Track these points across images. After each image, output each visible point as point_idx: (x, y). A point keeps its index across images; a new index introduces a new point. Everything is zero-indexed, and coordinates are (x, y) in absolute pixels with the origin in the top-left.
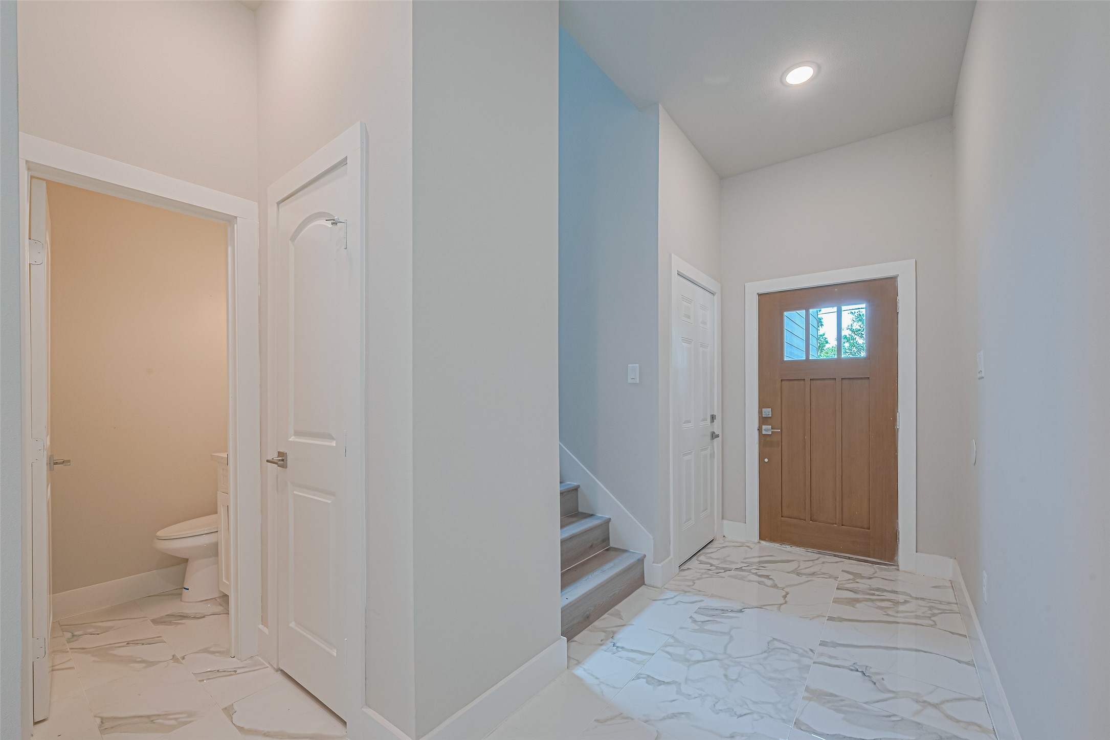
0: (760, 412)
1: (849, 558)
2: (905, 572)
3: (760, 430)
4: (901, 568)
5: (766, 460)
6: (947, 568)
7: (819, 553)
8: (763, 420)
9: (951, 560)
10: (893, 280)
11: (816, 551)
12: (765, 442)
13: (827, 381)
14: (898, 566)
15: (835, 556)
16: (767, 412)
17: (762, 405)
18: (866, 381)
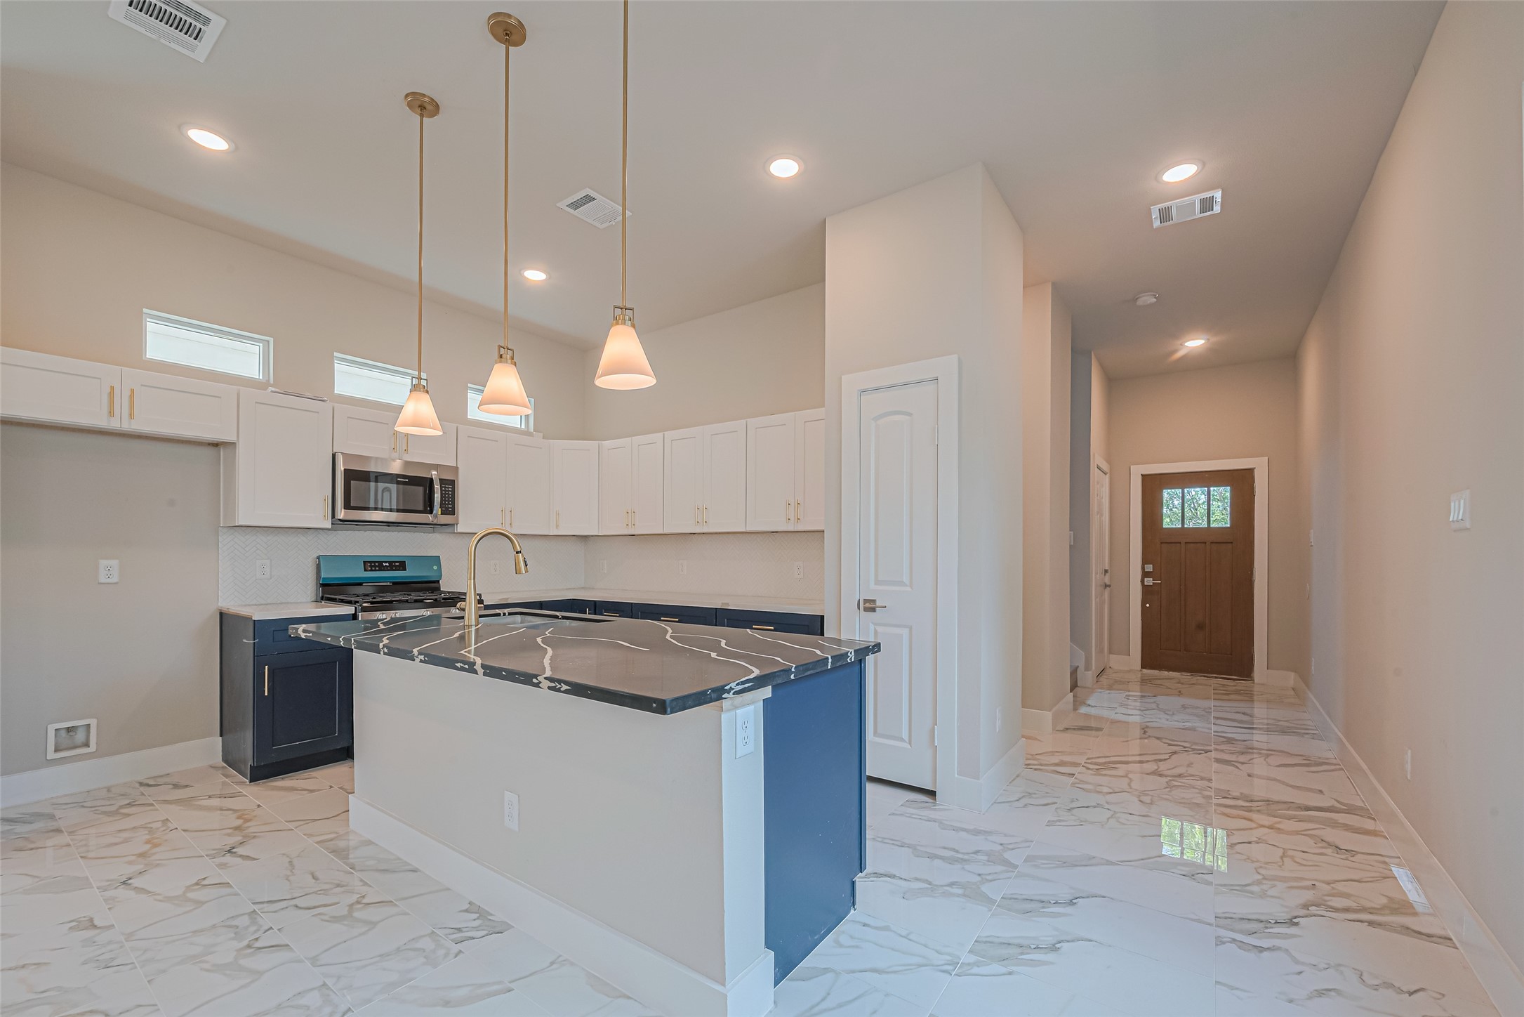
0: (1143, 568)
1: (1216, 678)
2: (1259, 684)
3: (1142, 581)
4: (1256, 681)
5: (1148, 605)
6: (1291, 679)
7: (1192, 675)
8: (1145, 574)
9: (1293, 674)
10: (1251, 471)
11: (1189, 674)
12: (1146, 590)
13: (1198, 545)
14: (1254, 680)
15: (1205, 676)
16: (1149, 568)
17: (1145, 561)
18: (1230, 545)
